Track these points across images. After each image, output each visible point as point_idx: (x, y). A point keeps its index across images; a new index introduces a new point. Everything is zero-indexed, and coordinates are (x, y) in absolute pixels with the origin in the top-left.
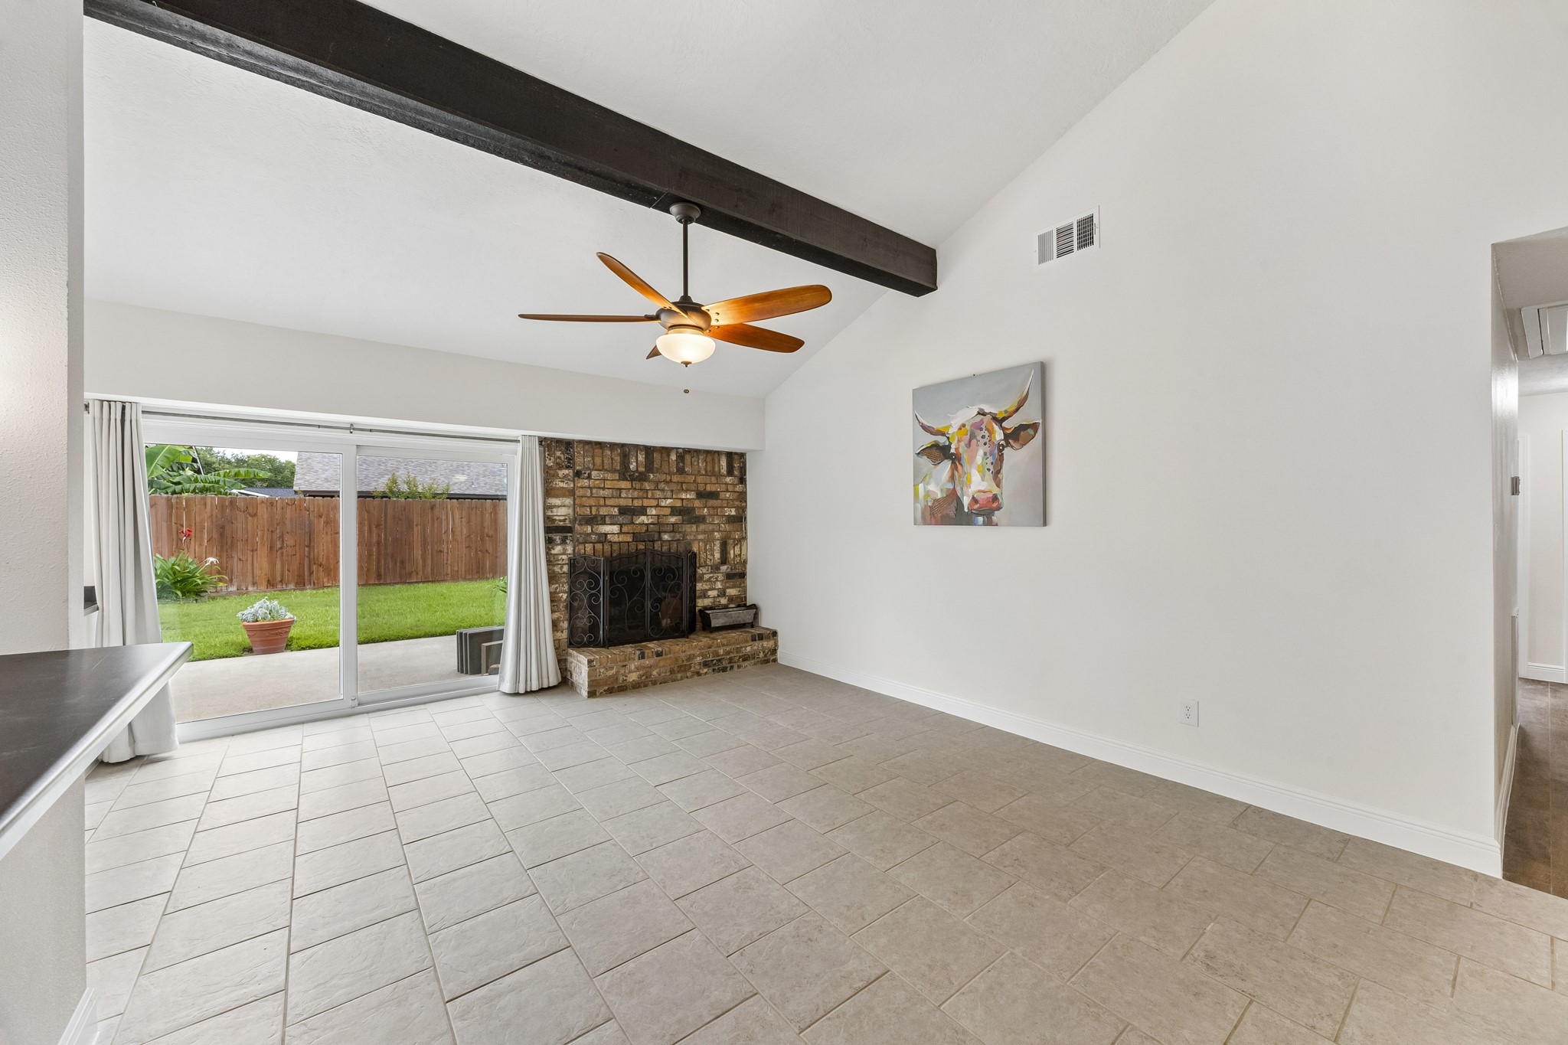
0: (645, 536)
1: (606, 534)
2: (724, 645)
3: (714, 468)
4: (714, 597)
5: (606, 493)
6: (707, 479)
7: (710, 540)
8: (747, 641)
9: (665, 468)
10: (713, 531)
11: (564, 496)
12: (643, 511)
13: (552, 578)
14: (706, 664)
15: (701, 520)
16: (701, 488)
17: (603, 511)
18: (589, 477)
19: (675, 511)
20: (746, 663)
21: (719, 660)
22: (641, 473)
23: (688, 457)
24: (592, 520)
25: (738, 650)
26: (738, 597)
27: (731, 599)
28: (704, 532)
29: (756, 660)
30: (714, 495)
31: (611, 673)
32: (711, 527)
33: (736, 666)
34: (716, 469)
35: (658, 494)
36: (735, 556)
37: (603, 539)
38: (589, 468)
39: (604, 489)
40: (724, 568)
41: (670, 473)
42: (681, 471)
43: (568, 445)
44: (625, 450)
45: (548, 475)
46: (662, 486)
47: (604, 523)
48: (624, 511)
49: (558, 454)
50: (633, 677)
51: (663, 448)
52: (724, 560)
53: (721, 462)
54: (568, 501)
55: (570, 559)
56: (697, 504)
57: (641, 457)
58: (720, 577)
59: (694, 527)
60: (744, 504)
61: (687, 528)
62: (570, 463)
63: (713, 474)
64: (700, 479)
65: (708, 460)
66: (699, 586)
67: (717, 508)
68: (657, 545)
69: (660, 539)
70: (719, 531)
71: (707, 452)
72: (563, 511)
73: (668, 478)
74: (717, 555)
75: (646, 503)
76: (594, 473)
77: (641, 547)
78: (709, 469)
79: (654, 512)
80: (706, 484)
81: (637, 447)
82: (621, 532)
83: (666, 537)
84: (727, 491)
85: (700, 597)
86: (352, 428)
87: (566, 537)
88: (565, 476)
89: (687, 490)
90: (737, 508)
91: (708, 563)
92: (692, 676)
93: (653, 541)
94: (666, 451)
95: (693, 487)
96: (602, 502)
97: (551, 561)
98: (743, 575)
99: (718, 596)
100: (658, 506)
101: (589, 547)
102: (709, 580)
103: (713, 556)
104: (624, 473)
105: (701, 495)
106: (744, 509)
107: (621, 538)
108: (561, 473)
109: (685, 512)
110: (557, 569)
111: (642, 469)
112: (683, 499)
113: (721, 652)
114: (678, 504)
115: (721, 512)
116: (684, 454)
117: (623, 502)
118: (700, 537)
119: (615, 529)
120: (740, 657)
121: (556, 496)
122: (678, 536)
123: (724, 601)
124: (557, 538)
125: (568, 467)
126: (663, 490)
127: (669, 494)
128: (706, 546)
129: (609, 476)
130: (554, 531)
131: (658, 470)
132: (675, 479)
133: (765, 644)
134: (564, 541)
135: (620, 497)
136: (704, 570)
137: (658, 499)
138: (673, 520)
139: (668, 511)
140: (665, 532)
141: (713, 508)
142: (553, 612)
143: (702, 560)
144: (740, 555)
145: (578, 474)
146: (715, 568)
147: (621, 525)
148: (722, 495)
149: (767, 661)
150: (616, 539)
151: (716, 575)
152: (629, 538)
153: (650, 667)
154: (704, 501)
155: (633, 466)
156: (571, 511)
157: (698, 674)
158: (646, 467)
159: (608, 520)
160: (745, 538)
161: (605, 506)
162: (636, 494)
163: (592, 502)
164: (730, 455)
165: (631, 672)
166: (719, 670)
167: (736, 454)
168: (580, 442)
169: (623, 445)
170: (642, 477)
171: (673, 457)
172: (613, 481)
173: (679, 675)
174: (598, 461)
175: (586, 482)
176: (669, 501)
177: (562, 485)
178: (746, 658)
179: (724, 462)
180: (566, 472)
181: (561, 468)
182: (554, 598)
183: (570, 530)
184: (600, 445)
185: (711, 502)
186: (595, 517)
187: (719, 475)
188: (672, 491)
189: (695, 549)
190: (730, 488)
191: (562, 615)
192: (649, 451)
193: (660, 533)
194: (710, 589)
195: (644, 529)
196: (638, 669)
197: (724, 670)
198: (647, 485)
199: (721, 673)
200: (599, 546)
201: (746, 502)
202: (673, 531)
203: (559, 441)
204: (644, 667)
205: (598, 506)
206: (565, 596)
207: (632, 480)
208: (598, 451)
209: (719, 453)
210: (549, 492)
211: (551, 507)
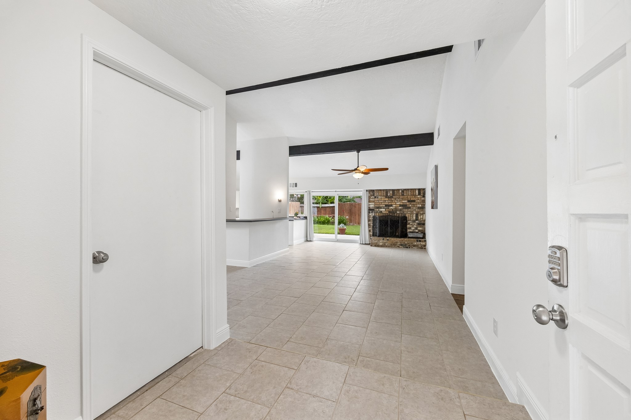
0: (393, 212)
1: (382, 211)
2: (407, 241)
3: (414, 193)
4: (413, 229)
5: (382, 201)
6: (411, 197)
7: (412, 213)
8: (415, 241)
9: (398, 195)
10: (413, 211)
11: (372, 202)
12: (391, 205)
13: (369, 220)
14: (401, 245)
15: (410, 208)
16: (409, 199)
17: (381, 206)
18: (378, 198)
19: (400, 205)
20: (414, 247)
21: (406, 245)
22: (391, 196)
23: (405, 191)
24: (378, 208)
25: (412, 243)
26: (422, 230)
27: (419, 231)
28: (410, 211)
29: (418, 247)
30: (414, 201)
31: (376, 242)
32: (412, 210)
33: (411, 247)
34: (415, 194)
35: (396, 201)
36: (421, 218)
37: (381, 212)
38: (378, 196)
39: (381, 200)
40: (417, 222)
41: (399, 196)
42: (403, 195)
43: (373, 191)
44: (387, 191)
45: (369, 198)
46: (397, 199)
47: (381, 209)
48: (386, 206)
49: (371, 193)
50: (381, 244)
51: (397, 189)
52: (417, 219)
53: (416, 192)
54: (373, 203)
55: (373, 216)
56: (408, 203)
57: (391, 192)
58: (416, 224)
59: (407, 210)
60: (424, 203)
61: (405, 210)
62: (374, 195)
63: (413, 195)
64: (409, 197)
65: (412, 191)
66: (408, 226)
67: (415, 205)
68: (395, 214)
69: (396, 213)
70: (415, 211)
71: (411, 189)
72: (372, 206)
73: (399, 197)
74: (414, 218)
75: (392, 203)
76: (379, 197)
77: (391, 214)
78: (412, 194)
79: (394, 206)
80: (411, 198)
81: (390, 190)
82: (385, 211)
83: (398, 212)
84: (418, 200)
85: (409, 229)
86: (336, 191)
87: (373, 212)
88: (373, 198)
89: (405, 200)
90: (422, 205)
91: (411, 219)
92: (397, 247)
93: (394, 213)
94: (399, 190)
95: (406, 199)
96: (381, 204)
97: (369, 217)
98: (424, 224)
99: (415, 229)
100: (396, 204)
101: (377, 214)
102: (412, 224)
103: (413, 218)
104: (387, 196)
105: (409, 201)
106: (424, 205)
107: (385, 212)
108: (372, 197)
109: (404, 206)
110: (370, 218)
111: (391, 195)
112: (403, 202)
113: (406, 243)
114: (402, 204)
115: (416, 206)
116: (403, 191)
117: (386, 203)
118: (409, 212)
119: (384, 210)
120: (412, 245)
121: (370, 202)
122: (402, 212)
123: (417, 231)
124: (371, 212)
125: (373, 196)
126: (397, 200)
127: (399, 201)
128: (410, 215)
129: (383, 197)
130: (370, 210)
131: (396, 195)
132: (401, 197)
133: (421, 243)
134: (372, 212)
135: (385, 202)
136: (410, 222)
137: (396, 202)
138: (400, 208)
139: (399, 205)
140: (398, 211)
141: (413, 205)
142: (369, 228)
143: (409, 219)
144: (423, 218)
145: (375, 197)
146: (414, 221)
147: (386, 209)
148: (416, 201)
149: (422, 248)
150: (384, 212)
151: (414, 223)
152: (388, 212)
153: (385, 242)
154: (410, 203)
155: (389, 195)
156: (374, 206)
157: (399, 247)
158: (392, 195)
159: (382, 208)
160: (425, 213)
161: (382, 204)
162: (389, 201)
163: (378, 204)
164: (419, 190)
165: (380, 243)
166: (405, 247)
167: (422, 189)
168: (376, 190)
169: (386, 190)
170: (391, 197)
171: (400, 191)
172: (383, 198)
173: (393, 246)
174: (380, 194)
175: (377, 199)
176: (399, 203)
177: (372, 200)
178: (414, 246)
179: (417, 192)
180: (373, 197)
181: (372, 196)
182: (369, 225)
183: (373, 210)
184: (380, 190)
185: (412, 203)
186: (379, 207)
187: (416, 195)
188: (400, 200)
189: (407, 216)
190: (419, 199)
191: (371, 229)
192: (393, 190)
193: (396, 211)
194: (412, 227)
195: (392, 210)
196: (382, 242)
197: (407, 247)
198: (393, 199)
199: (406, 248)
200: (380, 214)
201: (425, 203)
202: (400, 211)
203: (371, 190)
204: (384, 242)
205: (380, 204)
206: (372, 225)
207: (388, 198)
208: (380, 192)
209: (415, 189)
210: (369, 202)
211: (369, 205)
